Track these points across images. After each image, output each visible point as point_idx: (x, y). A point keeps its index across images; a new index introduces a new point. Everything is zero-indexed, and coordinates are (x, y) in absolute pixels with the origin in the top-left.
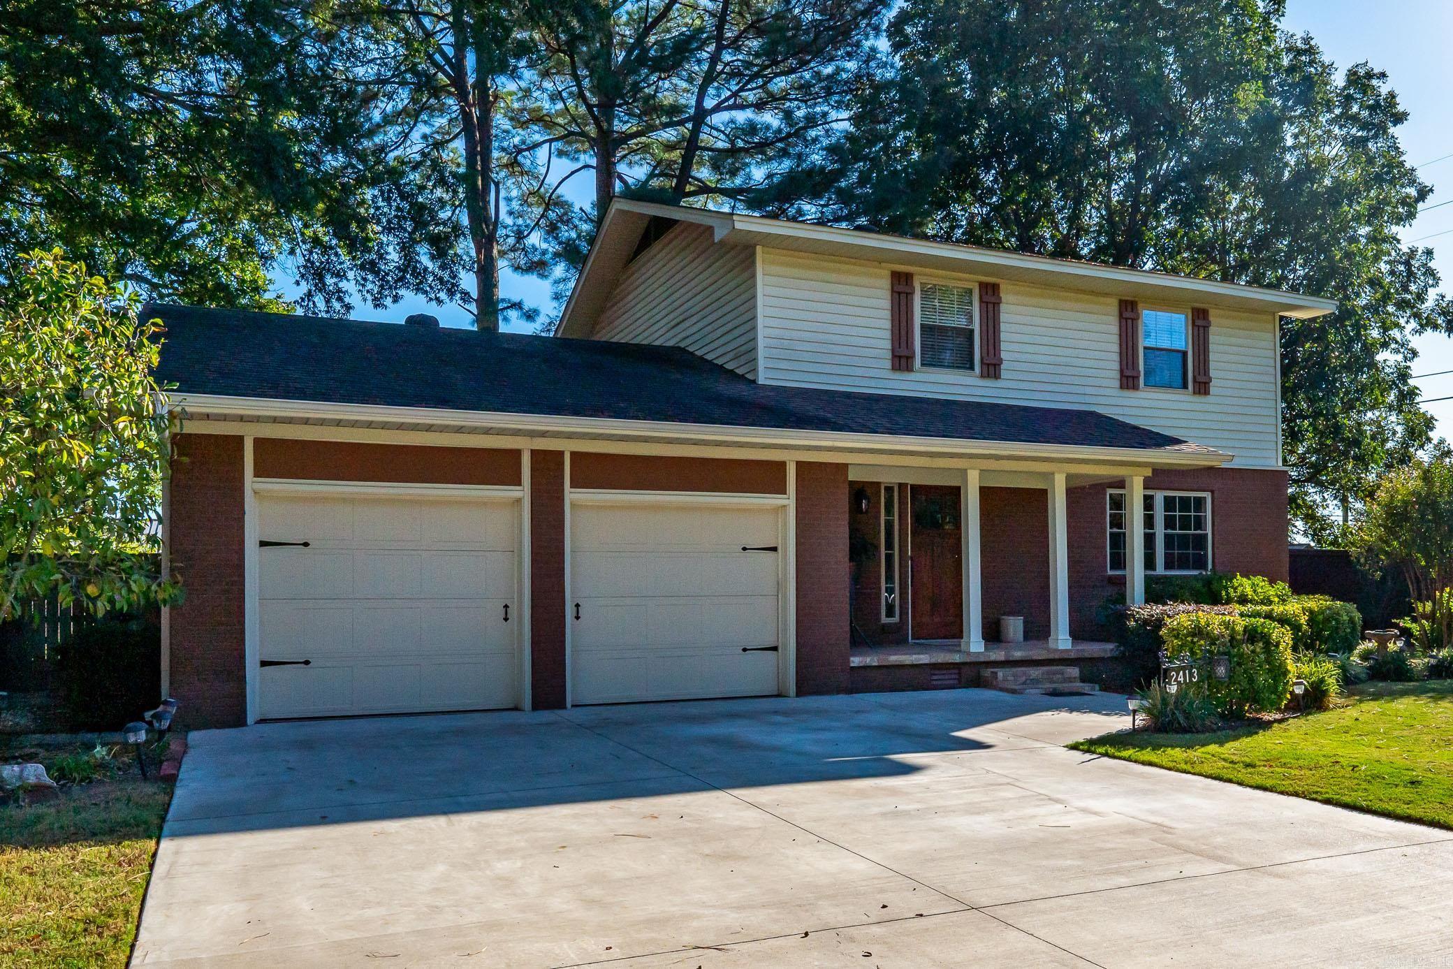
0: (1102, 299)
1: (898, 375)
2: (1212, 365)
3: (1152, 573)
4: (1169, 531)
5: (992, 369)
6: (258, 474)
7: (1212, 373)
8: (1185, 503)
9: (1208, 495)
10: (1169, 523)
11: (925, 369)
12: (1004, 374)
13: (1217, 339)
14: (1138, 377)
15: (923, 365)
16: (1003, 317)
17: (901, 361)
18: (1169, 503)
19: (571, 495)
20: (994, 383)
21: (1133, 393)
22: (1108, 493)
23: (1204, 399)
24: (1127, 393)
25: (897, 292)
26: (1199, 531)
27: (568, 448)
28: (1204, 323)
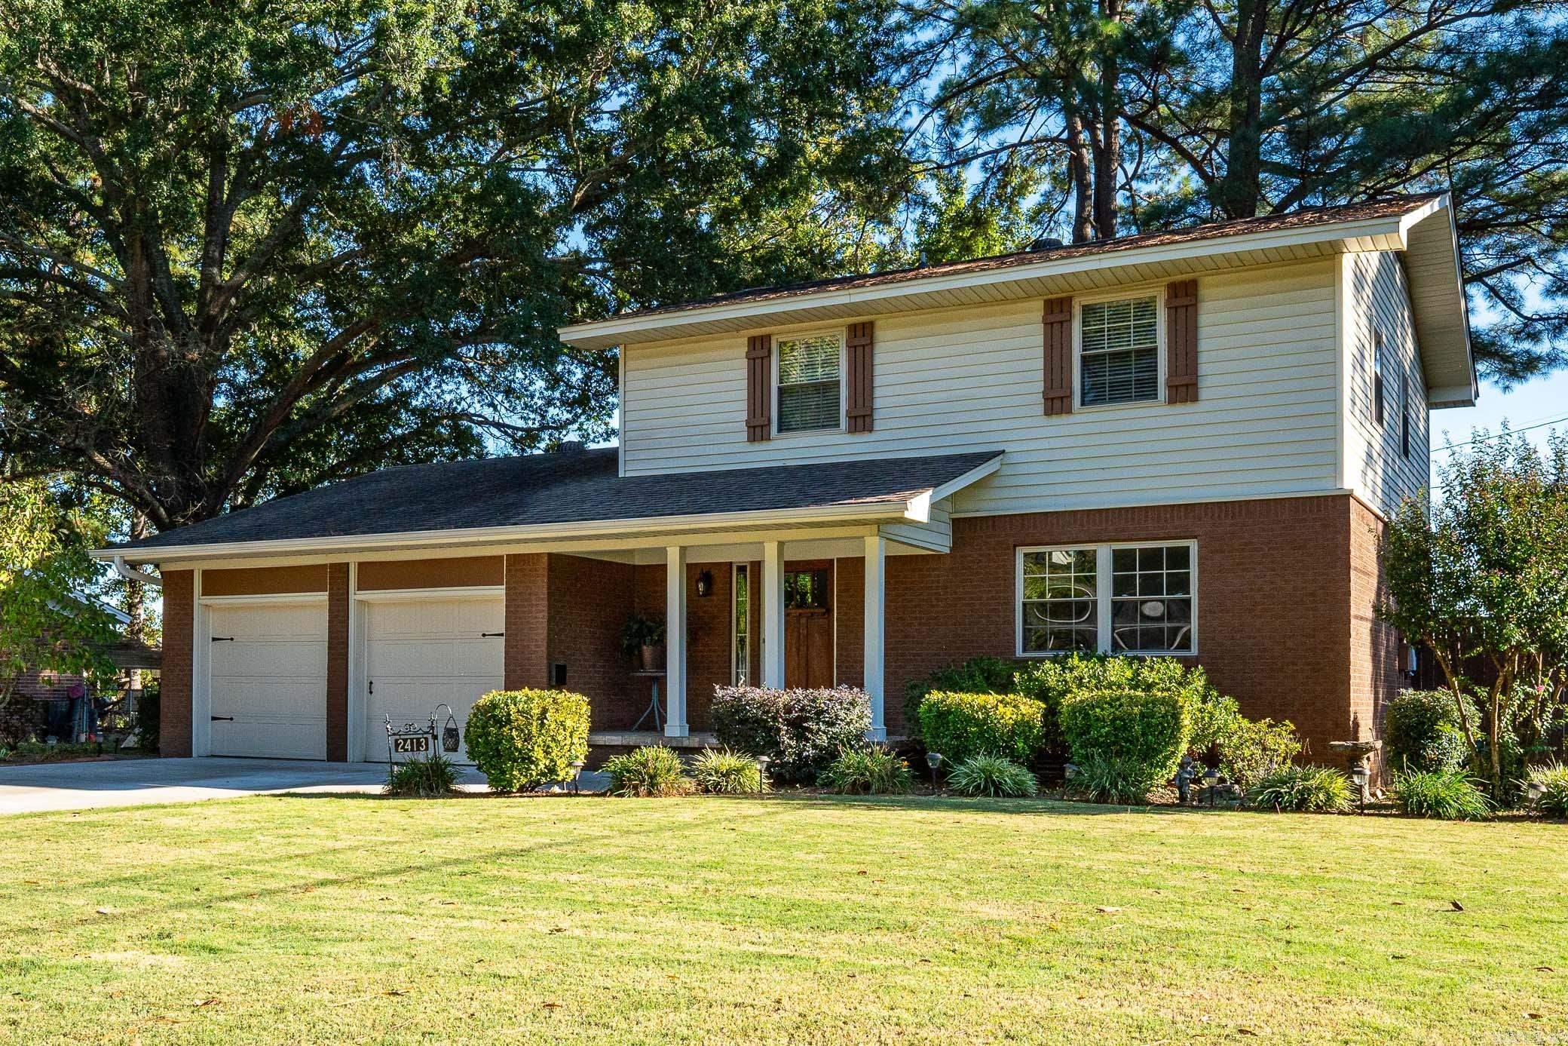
1: (758, 446)
2: (1203, 357)
4: (1123, 598)
5: (862, 420)
6: (203, 593)
8: (1151, 558)
9: (1193, 545)
10: (1121, 585)
11: (784, 435)
12: (877, 425)
13: (1209, 317)
14: (1070, 396)
15: (780, 430)
16: (878, 359)
17: (757, 431)
18: (1122, 560)
19: (355, 596)
20: (866, 437)
21: (1064, 419)
22: (1021, 552)
23: (1189, 407)
24: (1055, 420)
25: (751, 359)
26: (1179, 596)
27: (353, 560)
28: (1185, 301)
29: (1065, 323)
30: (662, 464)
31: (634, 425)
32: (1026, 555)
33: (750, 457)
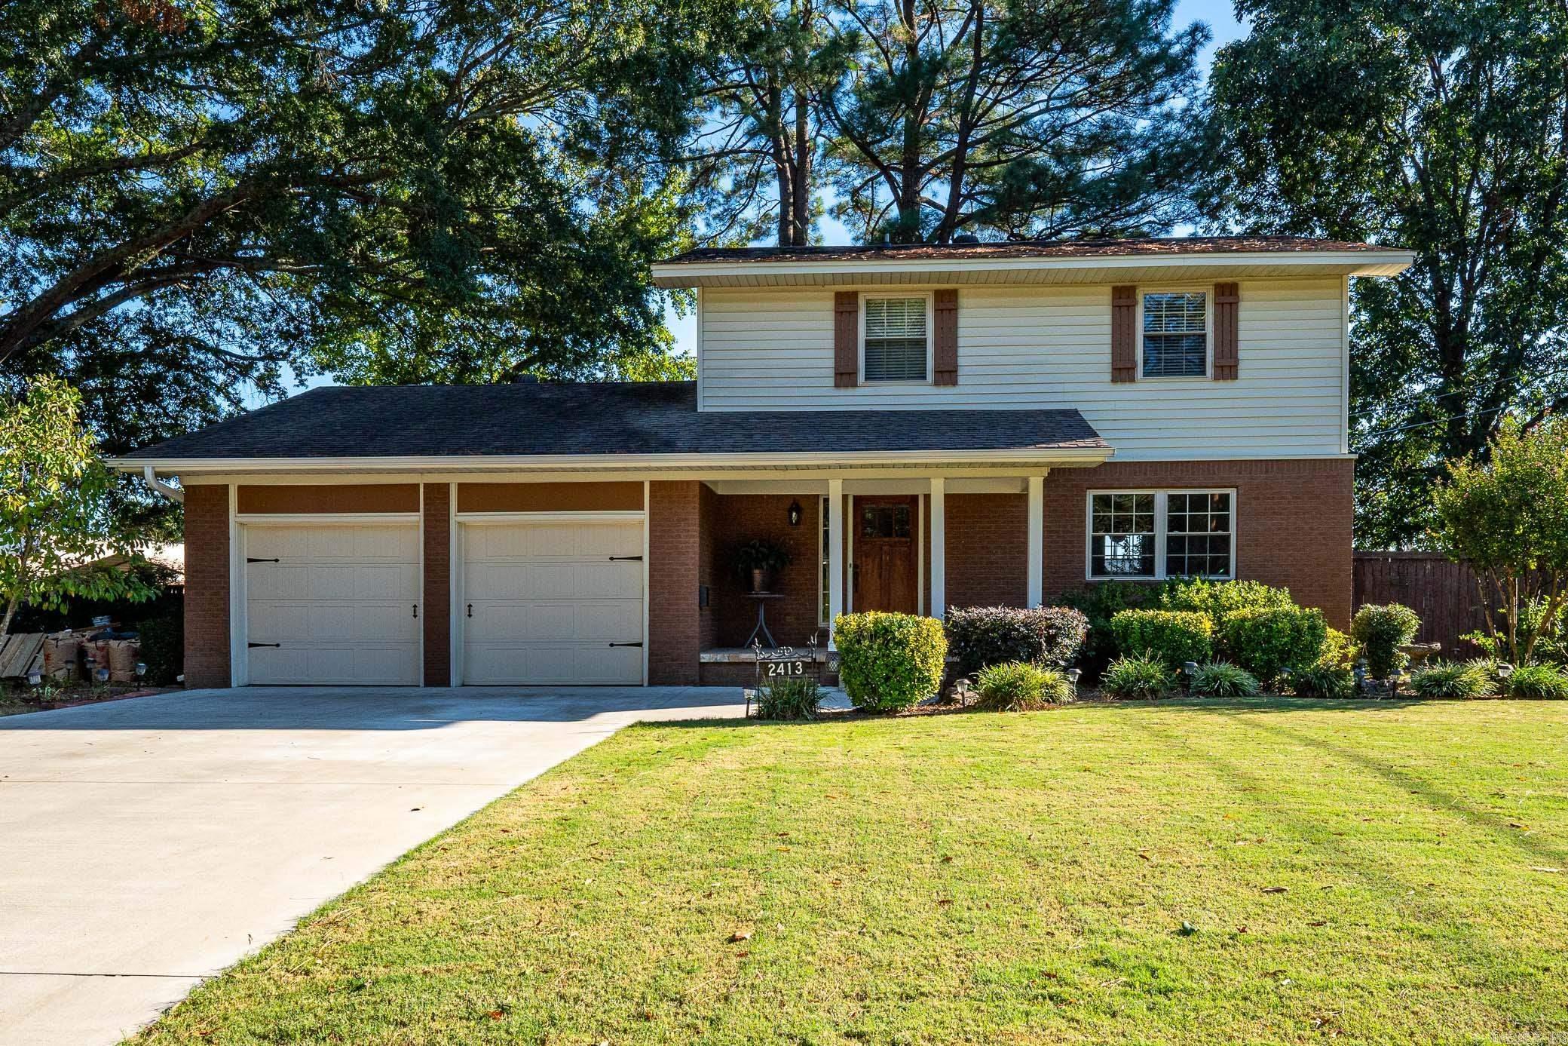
0: (1093, 289)
1: (842, 392)
2: (1241, 345)
3: (1151, 578)
4: (1176, 533)
5: (947, 374)
6: (242, 510)
7: (1241, 354)
8: (1199, 502)
9: (1232, 493)
10: (1175, 523)
11: (870, 383)
12: (961, 380)
13: (1247, 314)
14: (1134, 369)
15: (867, 379)
16: (962, 322)
17: (844, 377)
18: (1175, 502)
19: (456, 517)
20: (950, 390)
21: (1128, 386)
22: (1090, 494)
23: (1229, 384)
24: (1119, 386)
25: (839, 313)
26: (1220, 533)
27: (454, 481)
28: (1231, 299)
29: (1131, 307)
30: (744, 402)
31: (713, 364)
32: (1095, 497)
33: (835, 401)
